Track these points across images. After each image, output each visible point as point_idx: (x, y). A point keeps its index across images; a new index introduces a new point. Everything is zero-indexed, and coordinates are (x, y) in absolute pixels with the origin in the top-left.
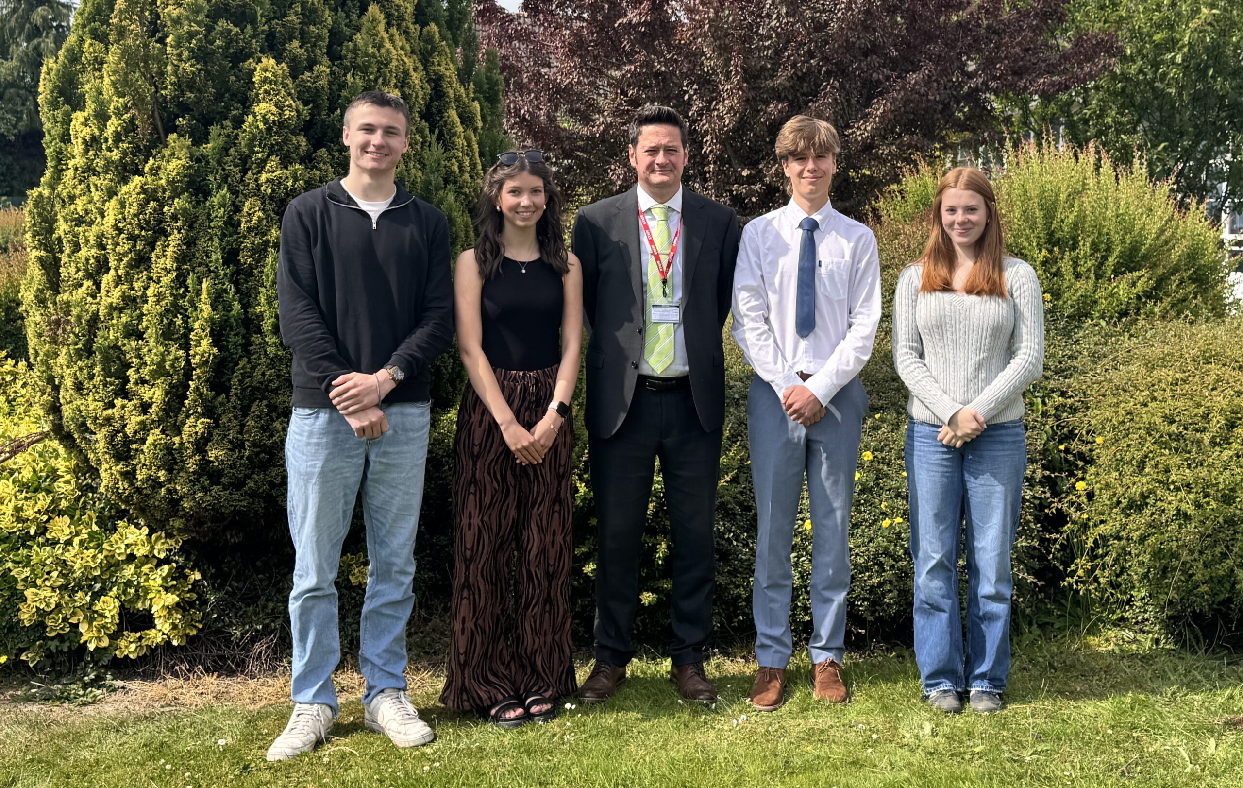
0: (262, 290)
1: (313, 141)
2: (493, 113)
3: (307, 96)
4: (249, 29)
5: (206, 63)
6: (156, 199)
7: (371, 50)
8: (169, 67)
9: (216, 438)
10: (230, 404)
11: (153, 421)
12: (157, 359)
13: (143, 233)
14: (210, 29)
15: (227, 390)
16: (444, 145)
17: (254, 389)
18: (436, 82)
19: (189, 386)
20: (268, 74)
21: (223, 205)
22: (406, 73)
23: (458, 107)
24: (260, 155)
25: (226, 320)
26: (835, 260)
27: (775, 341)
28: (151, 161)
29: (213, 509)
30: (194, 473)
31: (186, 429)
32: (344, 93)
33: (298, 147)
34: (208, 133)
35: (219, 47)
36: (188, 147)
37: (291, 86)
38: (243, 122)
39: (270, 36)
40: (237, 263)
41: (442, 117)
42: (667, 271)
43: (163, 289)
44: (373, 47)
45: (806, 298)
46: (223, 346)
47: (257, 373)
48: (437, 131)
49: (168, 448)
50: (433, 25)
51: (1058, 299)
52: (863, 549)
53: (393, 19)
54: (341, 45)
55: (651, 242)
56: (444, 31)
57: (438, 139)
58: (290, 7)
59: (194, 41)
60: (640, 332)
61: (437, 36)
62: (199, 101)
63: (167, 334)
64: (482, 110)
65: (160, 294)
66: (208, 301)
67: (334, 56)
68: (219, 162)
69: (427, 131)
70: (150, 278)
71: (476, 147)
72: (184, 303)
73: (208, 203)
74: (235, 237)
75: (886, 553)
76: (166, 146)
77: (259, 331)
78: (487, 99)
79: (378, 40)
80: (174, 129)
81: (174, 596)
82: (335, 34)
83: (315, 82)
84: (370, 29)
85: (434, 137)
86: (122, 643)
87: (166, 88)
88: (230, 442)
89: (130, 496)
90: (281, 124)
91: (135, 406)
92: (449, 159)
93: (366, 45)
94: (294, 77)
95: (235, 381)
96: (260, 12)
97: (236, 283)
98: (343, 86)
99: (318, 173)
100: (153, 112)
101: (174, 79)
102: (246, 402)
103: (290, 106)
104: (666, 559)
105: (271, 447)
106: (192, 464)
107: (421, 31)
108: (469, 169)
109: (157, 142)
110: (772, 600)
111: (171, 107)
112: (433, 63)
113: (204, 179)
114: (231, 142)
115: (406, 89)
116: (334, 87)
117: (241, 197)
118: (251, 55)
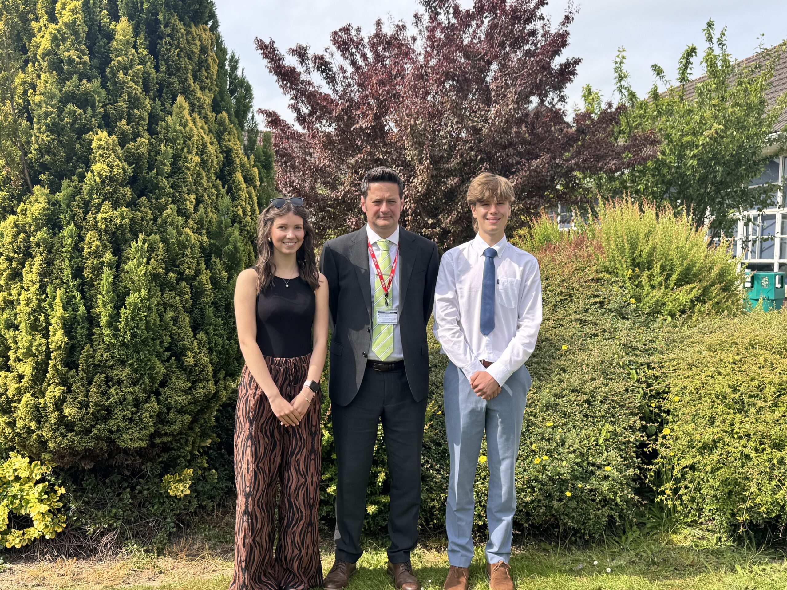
0: (99, 296)
1: (137, 192)
2: (268, 177)
3: (131, 159)
4: (89, 111)
5: (59, 135)
6: (25, 232)
7: (178, 128)
8: (33, 138)
9: (69, 400)
10: (79, 377)
11: (26, 388)
12: (26, 345)
13: (16, 255)
14: (61, 111)
15: (77, 367)
16: (231, 196)
17: (96, 366)
18: (227, 153)
19: (49, 364)
20: (102, 143)
21: (71, 236)
22: (204, 145)
23: (243, 171)
24: (97, 201)
25: (75, 318)
26: (510, 279)
27: (465, 338)
28: (22, 204)
29: (69, 448)
30: (55, 424)
31: (48, 394)
32: (159, 158)
33: (124, 195)
34: (61, 185)
35: (67, 123)
36: (47, 195)
37: (119, 151)
38: (85, 177)
39: (106, 115)
40: (82, 277)
41: (231, 177)
42: (388, 288)
43: (31, 295)
44: (180, 126)
45: (488, 307)
46: (73, 336)
47: (98, 355)
48: (226, 186)
49: (36, 407)
50: (224, 113)
51: (640, 302)
52: (520, 476)
53: (195, 107)
54: (157, 123)
55: (377, 266)
56: (233, 118)
57: (227, 193)
58: (120, 96)
59: (49, 119)
60: (369, 331)
61: (227, 121)
62: (54, 162)
63: (34, 327)
64: (259, 174)
65: (28, 299)
66: (61, 304)
67: (152, 131)
68: (69, 206)
69: (220, 187)
70: (22, 288)
71: (255, 199)
72: (45, 305)
73: (60, 235)
74: (80, 259)
75: (536, 480)
76: (32, 194)
77: (98, 325)
78: (264, 167)
79: (183, 121)
80: (38, 182)
81: (46, 506)
82: (154, 117)
83: (137, 150)
84: (178, 114)
85: (225, 190)
86: (10, 537)
87: (31, 153)
88: (79, 403)
89: (13, 438)
90: (112, 179)
91: (14, 377)
92: (236, 206)
93: (175, 124)
94: (122, 145)
95: (81, 360)
96: (97, 99)
97: (82, 292)
98: (158, 153)
99: (140, 214)
100: (23, 170)
101: (36, 146)
102: (90, 375)
103: (118, 166)
104: (385, 482)
105: (109, 406)
106: (53, 417)
107: (216, 117)
108: (250, 214)
109: (27, 191)
110: (460, 519)
111: (36, 167)
112: (224, 139)
113: (58, 218)
114: (78, 191)
115: (204, 157)
116: (153, 154)
117: (84, 231)
118: (91, 129)
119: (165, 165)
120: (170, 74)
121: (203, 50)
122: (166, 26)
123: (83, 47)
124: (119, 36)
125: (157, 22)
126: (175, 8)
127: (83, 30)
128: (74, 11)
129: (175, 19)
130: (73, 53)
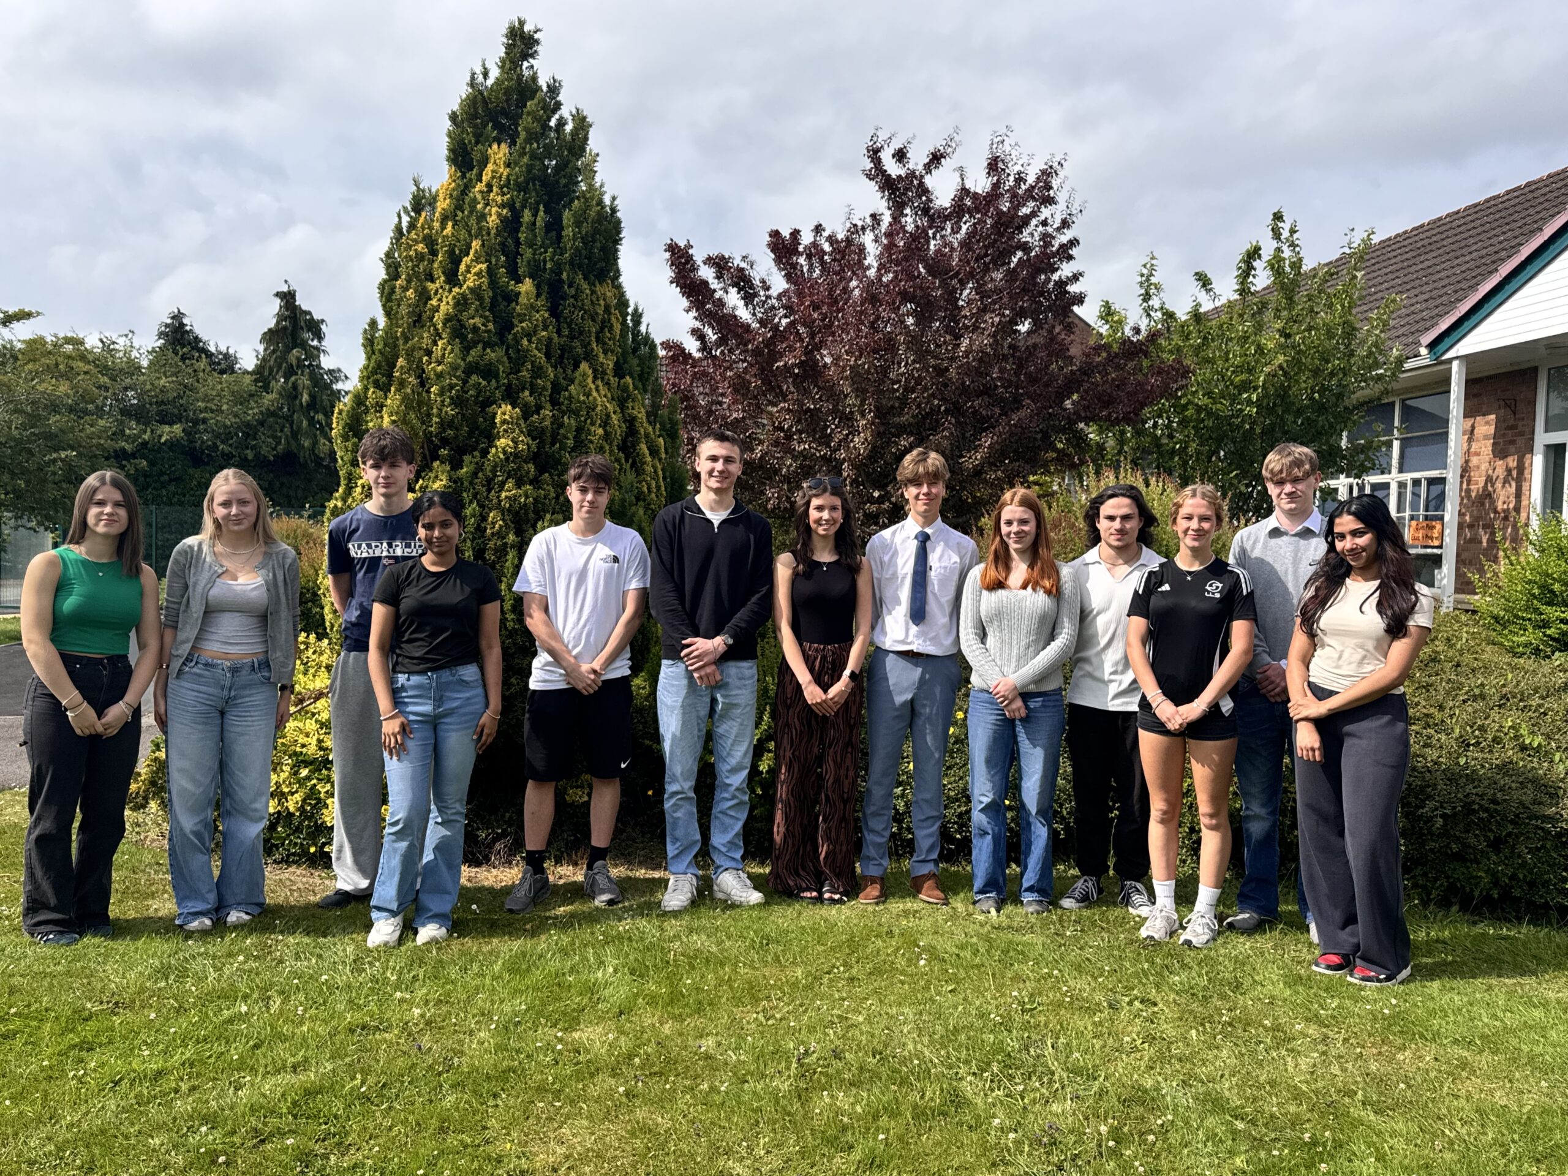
1: (540, 468)
2: (673, 448)
3: (534, 433)
4: (493, 382)
5: (462, 408)
7: (582, 398)
8: (435, 411)
14: (465, 382)
16: (636, 471)
18: (631, 422)
20: (507, 417)
21: (474, 516)
22: (608, 416)
23: (647, 442)
24: (500, 478)
26: (942, 566)
28: (421, 482)
32: (562, 431)
33: (528, 472)
34: (463, 461)
35: (471, 396)
36: (448, 472)
37: (523, 425)
38: (489, 453)
39: (509, 386)
41: (635, 450)
44: (584, 395)
45: (919, 595)
48: (631, 460)
50: (628, 378)
53: (599, 374)
54: (559, 394)
56: (637, 382)
57: (632, 467)
58: (524, 365)
59: (453, 391)
61: (631, 387)
62: (456, 437)
64: (665, 445)
67: (554, 402)
68: (471, 483)
69: (623, 461)
71: (660, 473)
76: (431, 471)
78: (669, 436)
79: (587, 390)
80: (436, 457)
82: (556, 385)
83: (541, 423)
84: (581, 382)
85: (629, 465)
87: (432, 426)
90: (516, 455)
92: (640, 482)
93: (578, 394)
94: (526, 419)
96: (501, 369)
98: (561, 426)
99: (543, 492)
100: (423, 444)
101: (438, 419)
103: (523, 441)
107: (619, 382)
108: (655, 490)
109: (426, 467)
111: (436, 441)
112: (628, 407)
114: (480, 468)
115: (608, 428)
116: (555, 426)
117: (486, 510)
118: (494, 402)
119: (568, 439)
120: (572, 337)
121: (607, 308)
122: (570, 286)
123: (487, 313)
124: (523, 300)
125: (561, 281)
126: (580, 267)
127: (488, 295)
128: (479, 274)
129: (579, 279)
130: (477, 320)
